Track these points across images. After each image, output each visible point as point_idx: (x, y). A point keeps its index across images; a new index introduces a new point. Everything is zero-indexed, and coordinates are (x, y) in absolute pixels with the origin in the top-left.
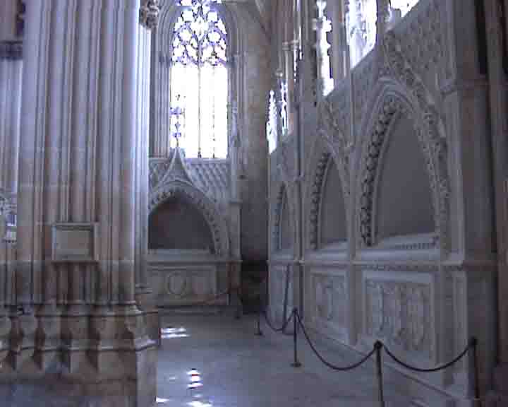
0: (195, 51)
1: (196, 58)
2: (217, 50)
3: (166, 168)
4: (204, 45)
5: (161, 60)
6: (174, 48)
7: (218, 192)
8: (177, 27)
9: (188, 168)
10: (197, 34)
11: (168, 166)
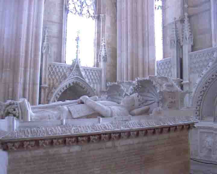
3: (71, 70)
7: (95, 85)
9: (82, 71)
11: (73, 69)
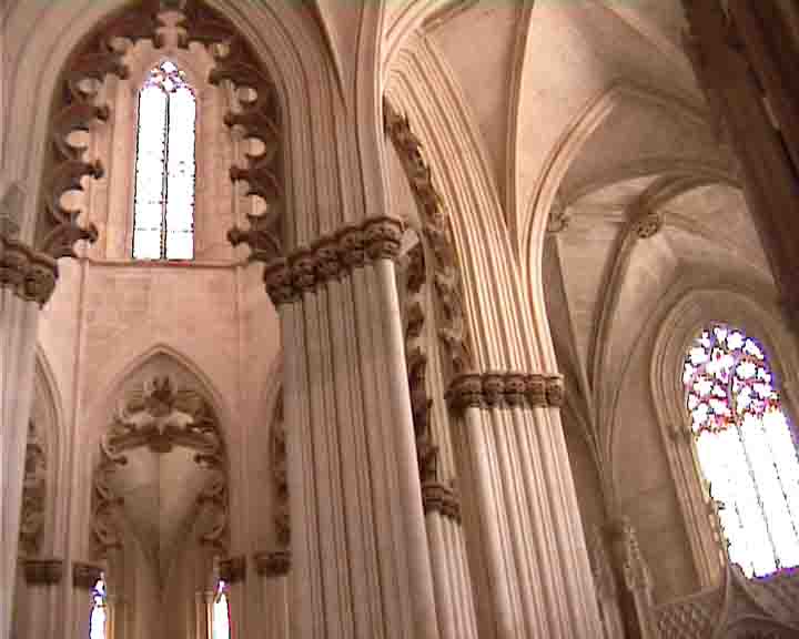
0: (723, 404)
1: (728, 413)
2: (758, 388)
4: (735, 389)
5: (673, 436)
6: (690, 412)
8: (687, 378)
10: (719, 376)
